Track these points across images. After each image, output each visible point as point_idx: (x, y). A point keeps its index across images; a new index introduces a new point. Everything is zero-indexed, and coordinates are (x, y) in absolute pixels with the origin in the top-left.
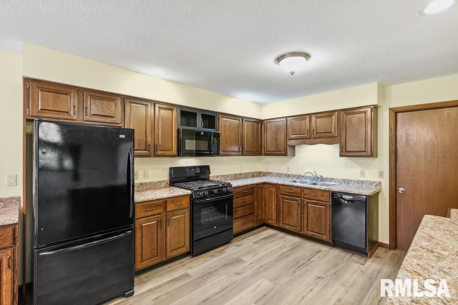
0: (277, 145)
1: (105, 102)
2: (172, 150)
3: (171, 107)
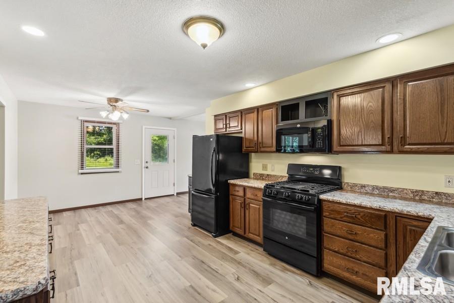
1: (235, 118)
2: (272, 147)
3: (271, 107)
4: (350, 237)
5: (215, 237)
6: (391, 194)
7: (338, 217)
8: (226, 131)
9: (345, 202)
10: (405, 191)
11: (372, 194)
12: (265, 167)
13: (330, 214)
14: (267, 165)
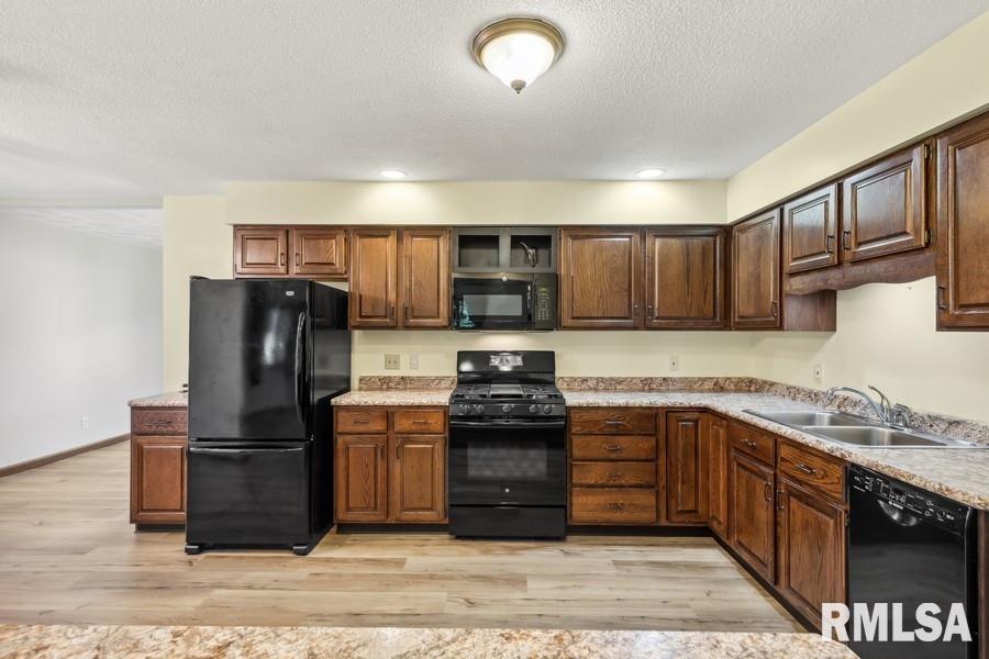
0: (759, 297)
1: (322, 241)
2: (438, 316)
3: (436, 233)
4: (614, 456)
5: (304, 553)
6: (619, 387)
7: (596, 430)
8: (287, 273)
9: (605, 405)
10: (635, 381)
11: (596, 390)
12: (392, 362)
13: (584, 427)
14: (398, 357)
